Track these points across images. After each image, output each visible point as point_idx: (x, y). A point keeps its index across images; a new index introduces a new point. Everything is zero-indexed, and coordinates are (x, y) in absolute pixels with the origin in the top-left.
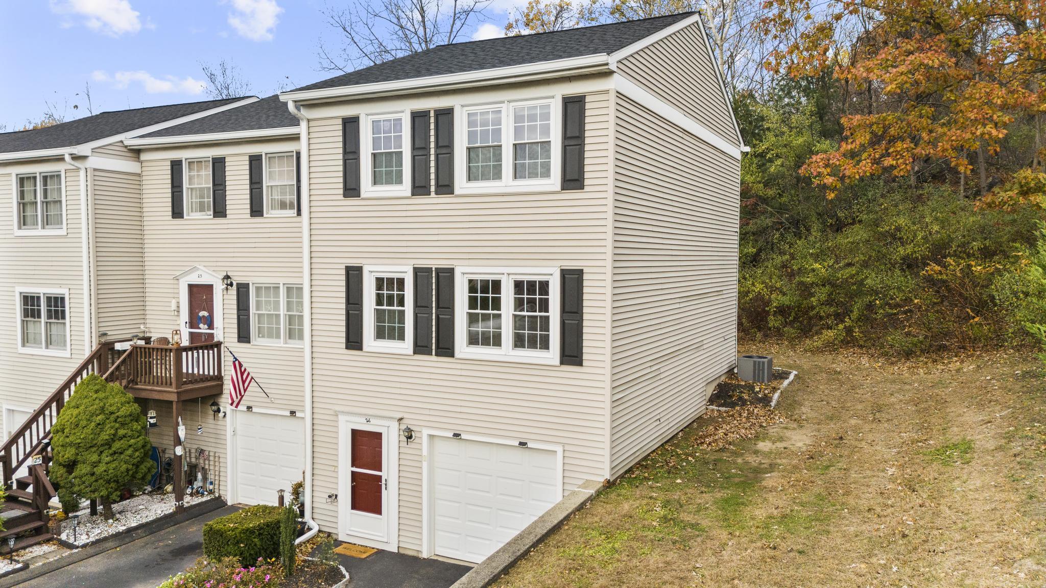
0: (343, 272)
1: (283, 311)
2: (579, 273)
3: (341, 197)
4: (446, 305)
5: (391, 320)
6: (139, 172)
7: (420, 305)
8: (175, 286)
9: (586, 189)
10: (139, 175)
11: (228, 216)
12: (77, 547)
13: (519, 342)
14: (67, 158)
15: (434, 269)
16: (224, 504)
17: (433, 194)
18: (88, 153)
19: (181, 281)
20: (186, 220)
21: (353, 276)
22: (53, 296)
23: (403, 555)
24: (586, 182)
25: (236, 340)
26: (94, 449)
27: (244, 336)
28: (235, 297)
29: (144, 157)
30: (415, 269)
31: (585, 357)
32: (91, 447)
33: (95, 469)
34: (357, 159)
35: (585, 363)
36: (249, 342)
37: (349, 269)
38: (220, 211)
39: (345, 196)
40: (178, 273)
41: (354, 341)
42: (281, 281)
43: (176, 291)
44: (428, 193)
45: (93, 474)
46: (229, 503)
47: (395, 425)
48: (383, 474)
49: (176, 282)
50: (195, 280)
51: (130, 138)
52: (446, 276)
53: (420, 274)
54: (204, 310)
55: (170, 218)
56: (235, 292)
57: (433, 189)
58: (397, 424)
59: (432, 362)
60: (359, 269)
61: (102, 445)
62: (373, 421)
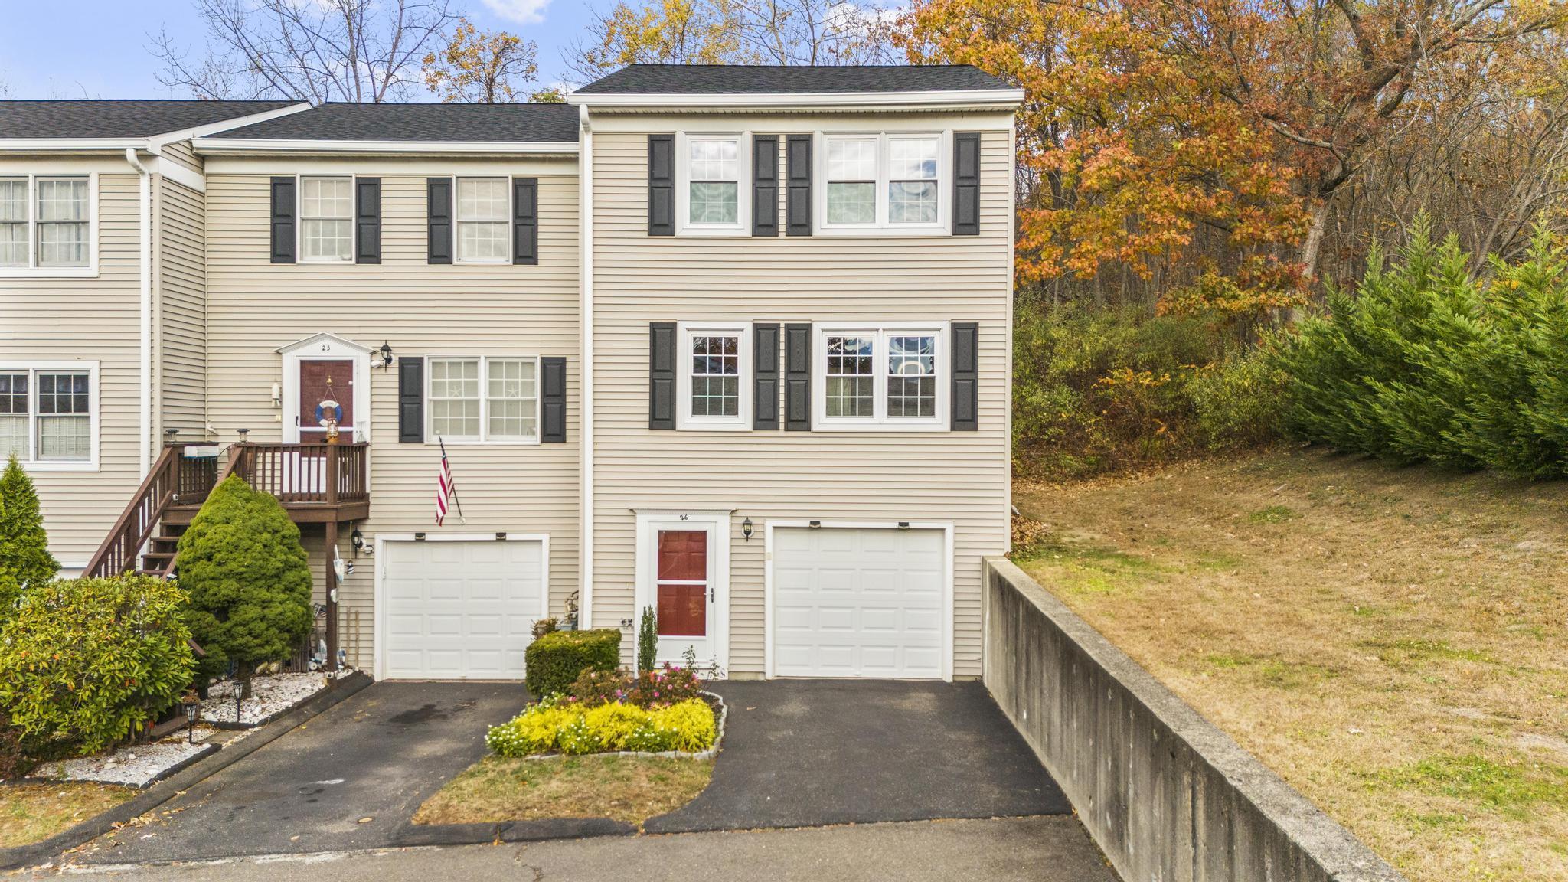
0: (647, 330)
1: (483, 395)
2: (974, 328)
3: (645, 235)
4: (800, 369)
5: (715, 390)
6: (202, 189)
7: (764, 370)
8: (278, 364)
9: (982, 234)
10: (202, 195)
11: (384, 263)
12: (254, 726)
13: (894, 408)
14: (131, 155)
15: (782, 325)
16: (370, 680)
17: (782, 235)
18: (157, 151)
19: (285, 356)
20: (299, 265)
21: (662, 337)
22: (72, 374)
23: (736, 682)
24: (982, 227)
25: (397, 440)
26: (260, 583)
27: (411, 430)
28: (397, 378)
29: (211, 168)
30: (755, 325)
31: (980, 420)
32: (256, 579)
33: (266, 611)
34: (671, 189)
35: (980, 427)
36: (421, 441)
37: (655, 328)
38: (368, 251)
39: (650, 233)
40: (283, 345)
41: (661, 417)
42: (482, 354)
43: (278, 371)
44: (776, 234)
45: (262, 619)
46: (377, 679)
47: (724, 521)
48: (709, 583)
49: (277, 358)
50: (315, 352)
51: (200, 136)
52: (800, 335)
53: (764, 333)
54: (327, 398)
55: (268, 262)
56: (396, 371)
57: (782, 228)
58: (728, 517)
59: (781, 439)
60: (672, 327)
61: (272, 577)
62: (691, 518)
